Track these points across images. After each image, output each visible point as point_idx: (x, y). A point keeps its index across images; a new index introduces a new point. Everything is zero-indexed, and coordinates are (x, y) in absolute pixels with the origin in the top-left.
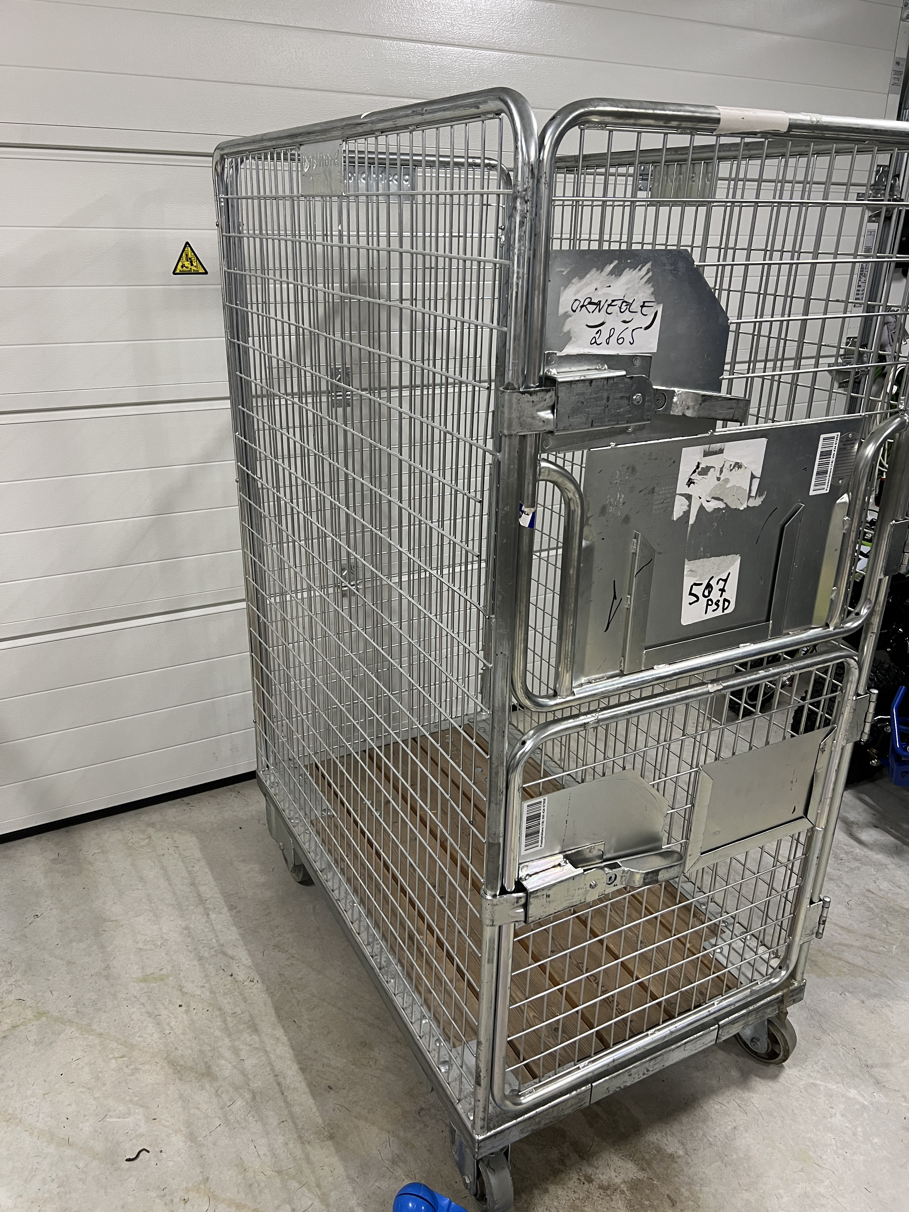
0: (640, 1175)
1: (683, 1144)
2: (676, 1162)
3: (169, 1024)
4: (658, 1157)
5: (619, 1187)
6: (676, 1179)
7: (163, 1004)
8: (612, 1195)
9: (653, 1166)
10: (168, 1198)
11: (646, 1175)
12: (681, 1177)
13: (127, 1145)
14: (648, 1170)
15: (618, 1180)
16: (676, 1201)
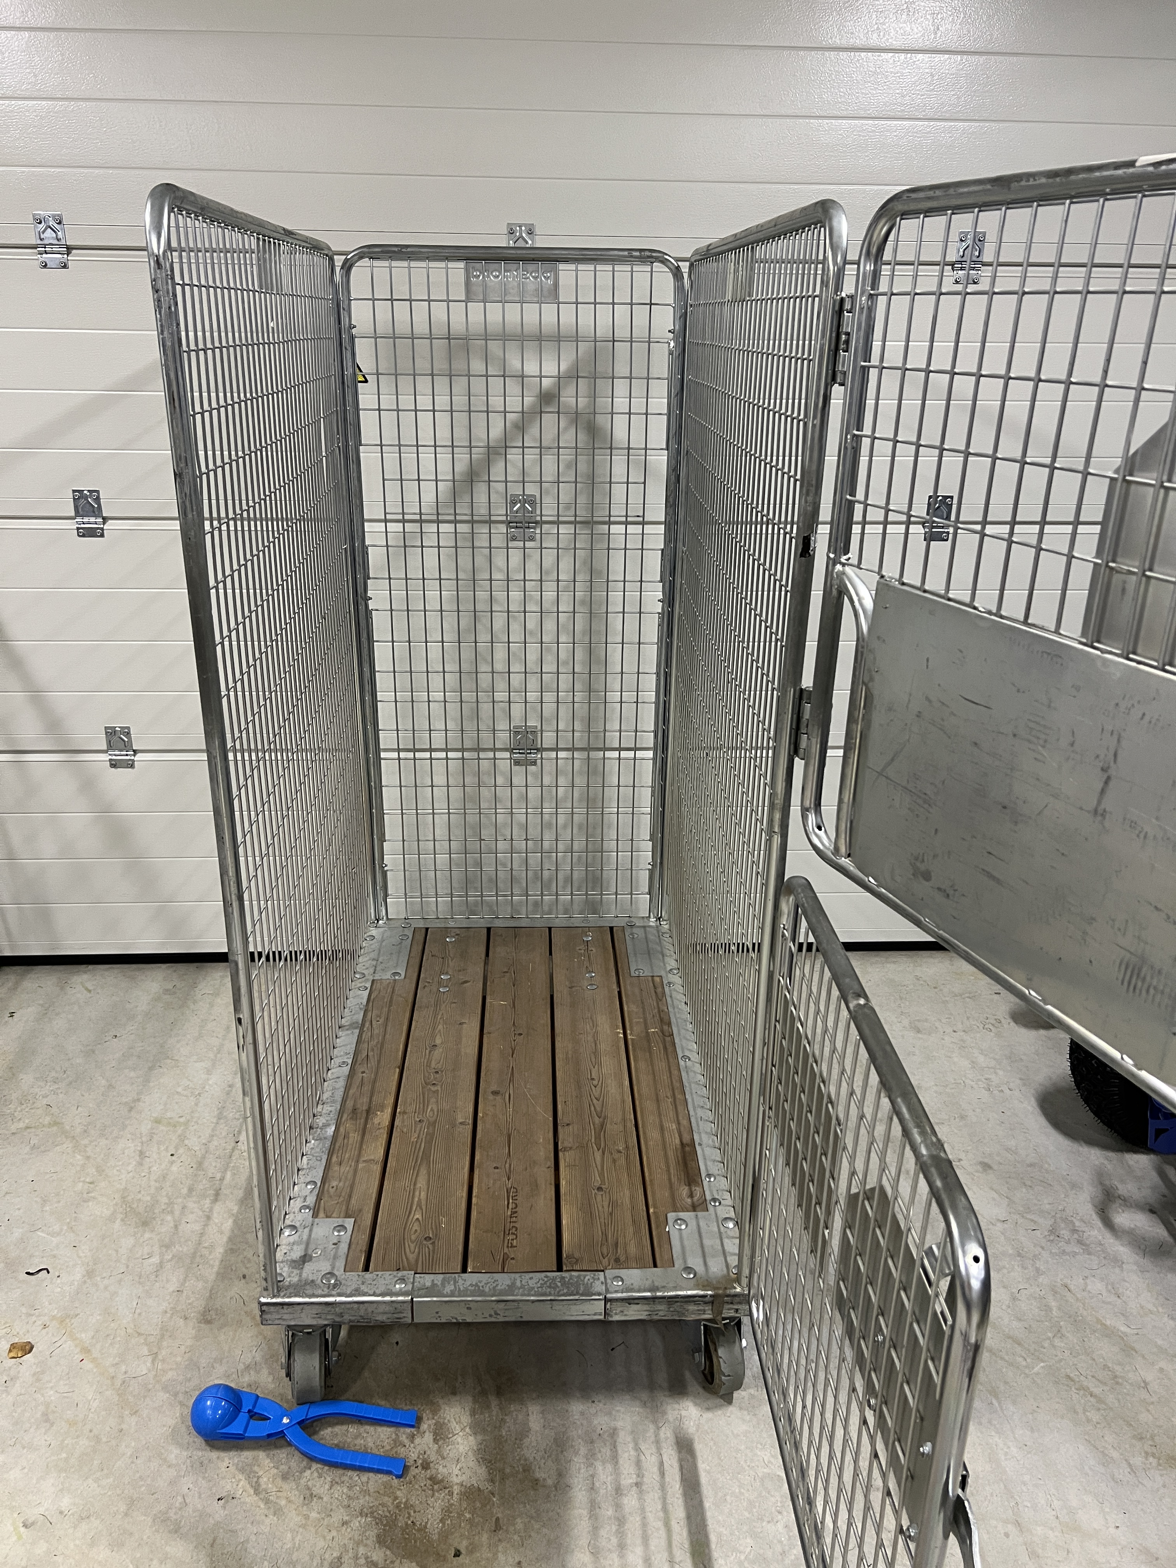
0: (485, 1486)
1: (560, 1475)
2: (535, 1490)
5: (452, 1487)
8: (438, 1492)
9: (507, 1482)
10: (34, 1318)
11: (490, 1488)
12: (528, 1507)
13: (36, 1260)
14: (497, 1484)
15: (456, 1480)
16: (501, 1528)
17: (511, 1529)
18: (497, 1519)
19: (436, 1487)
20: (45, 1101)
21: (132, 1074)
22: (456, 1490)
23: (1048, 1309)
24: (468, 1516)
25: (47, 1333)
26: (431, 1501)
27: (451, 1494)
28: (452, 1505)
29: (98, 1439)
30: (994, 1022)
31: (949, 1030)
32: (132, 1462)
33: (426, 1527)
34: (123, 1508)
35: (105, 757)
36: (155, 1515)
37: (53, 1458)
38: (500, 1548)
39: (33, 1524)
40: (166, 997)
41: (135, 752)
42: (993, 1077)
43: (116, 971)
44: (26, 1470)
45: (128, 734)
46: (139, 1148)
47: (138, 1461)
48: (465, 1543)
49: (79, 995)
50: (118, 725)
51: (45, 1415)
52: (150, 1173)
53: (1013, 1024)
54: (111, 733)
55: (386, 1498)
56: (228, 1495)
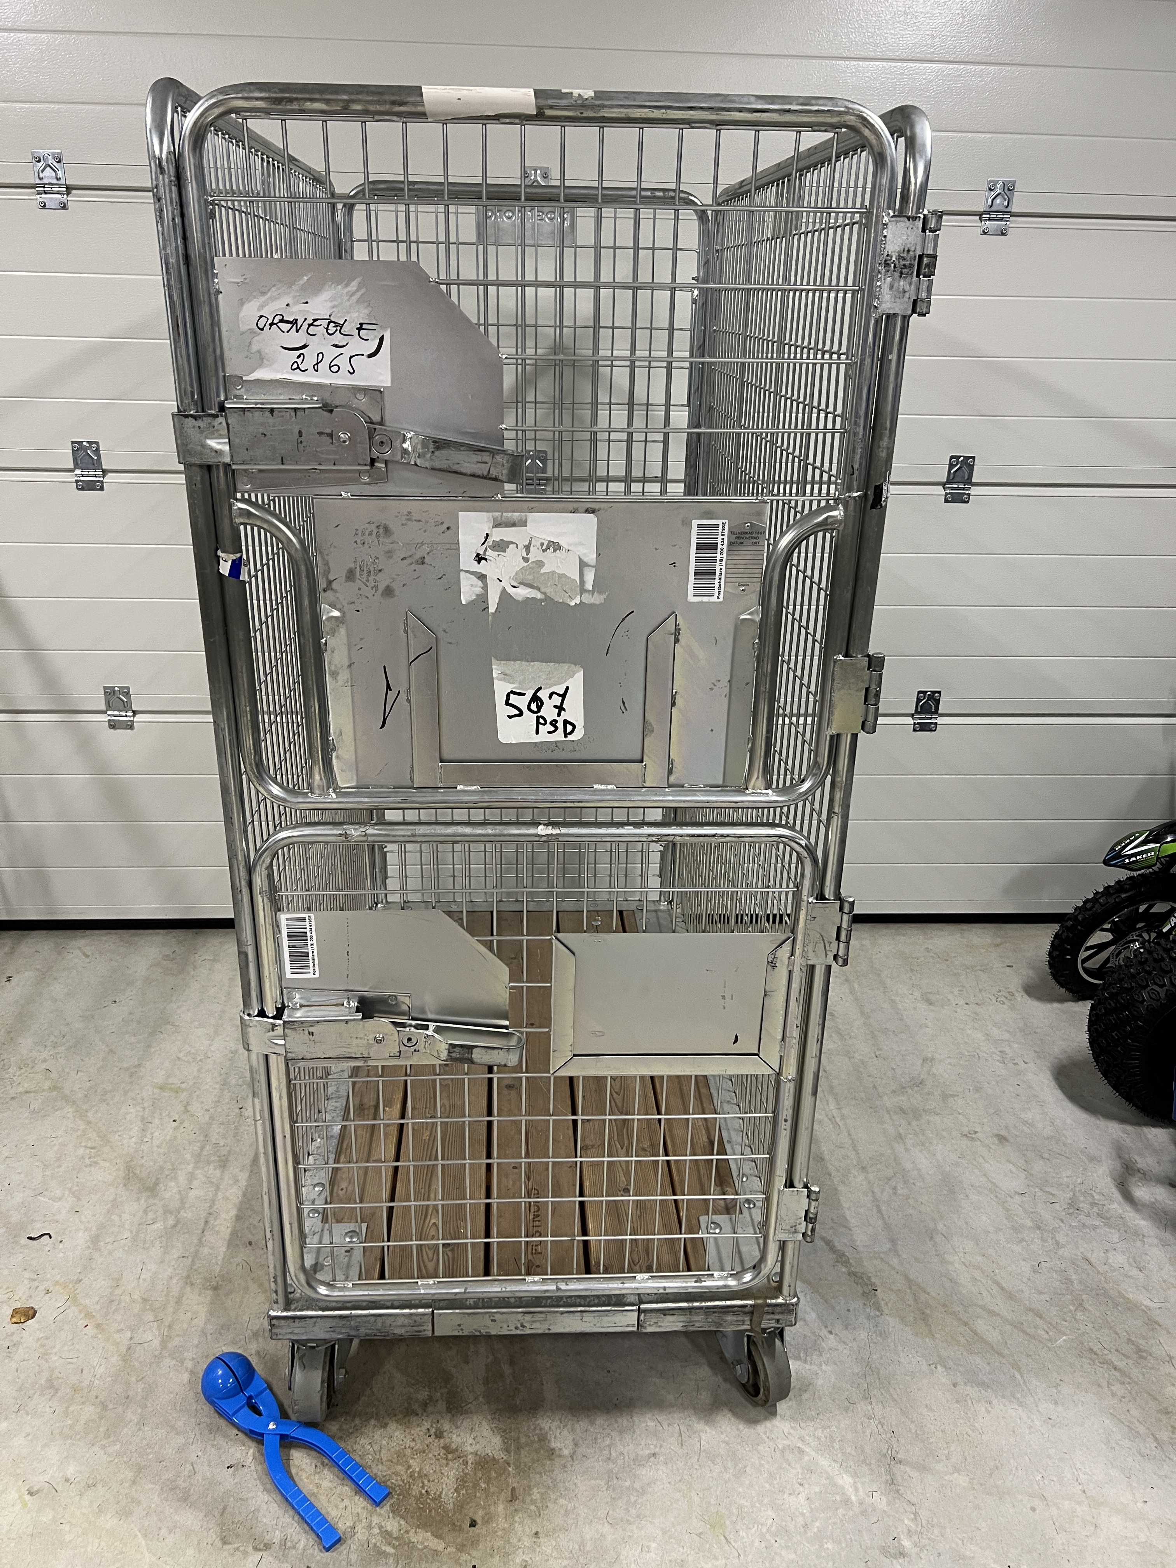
0: (500, 1455)
1: (576, 1445)
2: (551, 1460)
3: (152, 1133)
4: (536, 1445)
5: (466, 1456)
6: (538, 1476)
7: (161, 1114)
8: (452, 1460)
9: (522, 1452)
10: (36, 1284)
11: (505, 1458)
12: (545, 1477)
13: (38, 1225)
14: (512, 1454)
15: (469, 1449)
16: (517, 1498)
17: (528, 1499)
18: (513, 1489)
19: (450, 1456)
20: (44, 1066)
21: (133, 1039)
22: (471, 1459)
23: (1068, 1281)
24: (483, 1486)
25: (50, 1299)
26: (445, 1470)
27: (466, 1463)
28: (466, 1474)
29: (104, 1407)
30: (1007, 995)
31: (962, 1002)
32: (139, 1429)
33: (440, 1496)
34: (130, 1475)
35: (104, 718)
36: (163, 1483)
37: (58, 1425)
38: (517, 1519)
39: (38, 1492)
40: (165, 962)
41: (135, 713)
42: (1007, 1049)
43: (114, 937)
44: (30, 1437)
45: (127, 694)
46: (141, 1114)
47: (146, 1428)
48: (481, 1513)
49: (76, 961)
50: (117, 685)
51: (49, 1380)
52: (152, 1139)
53: (1026, 996)
54: (110, 693)
55: (400, 1467)
56: (239, 1463)
